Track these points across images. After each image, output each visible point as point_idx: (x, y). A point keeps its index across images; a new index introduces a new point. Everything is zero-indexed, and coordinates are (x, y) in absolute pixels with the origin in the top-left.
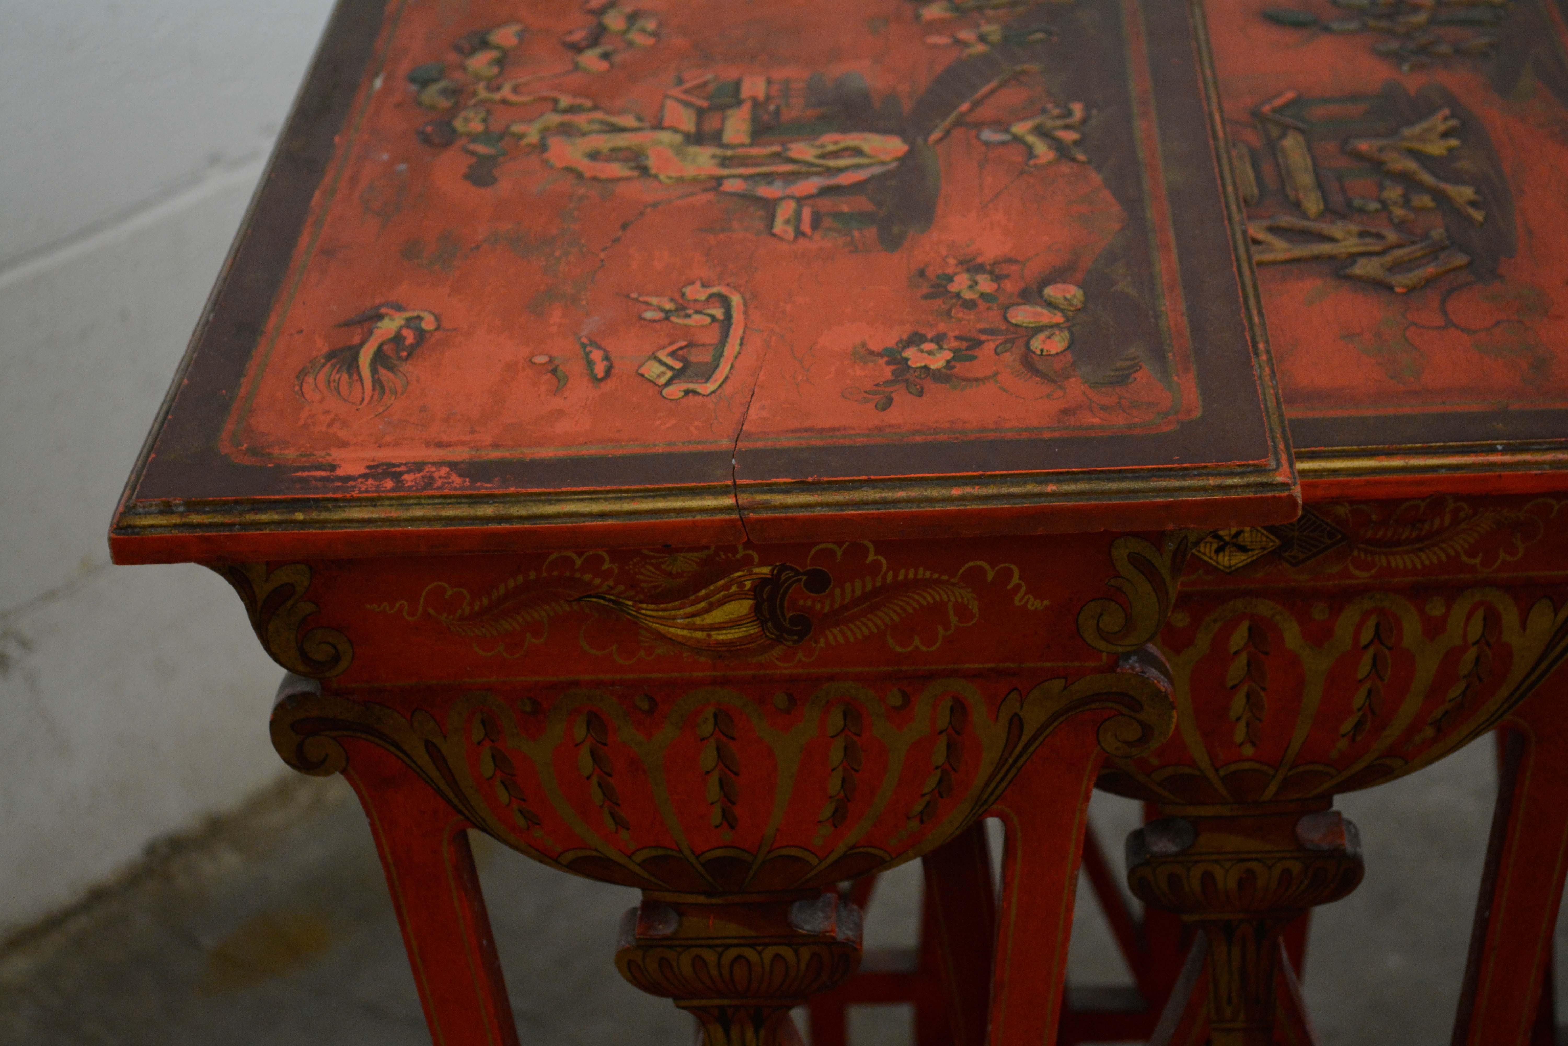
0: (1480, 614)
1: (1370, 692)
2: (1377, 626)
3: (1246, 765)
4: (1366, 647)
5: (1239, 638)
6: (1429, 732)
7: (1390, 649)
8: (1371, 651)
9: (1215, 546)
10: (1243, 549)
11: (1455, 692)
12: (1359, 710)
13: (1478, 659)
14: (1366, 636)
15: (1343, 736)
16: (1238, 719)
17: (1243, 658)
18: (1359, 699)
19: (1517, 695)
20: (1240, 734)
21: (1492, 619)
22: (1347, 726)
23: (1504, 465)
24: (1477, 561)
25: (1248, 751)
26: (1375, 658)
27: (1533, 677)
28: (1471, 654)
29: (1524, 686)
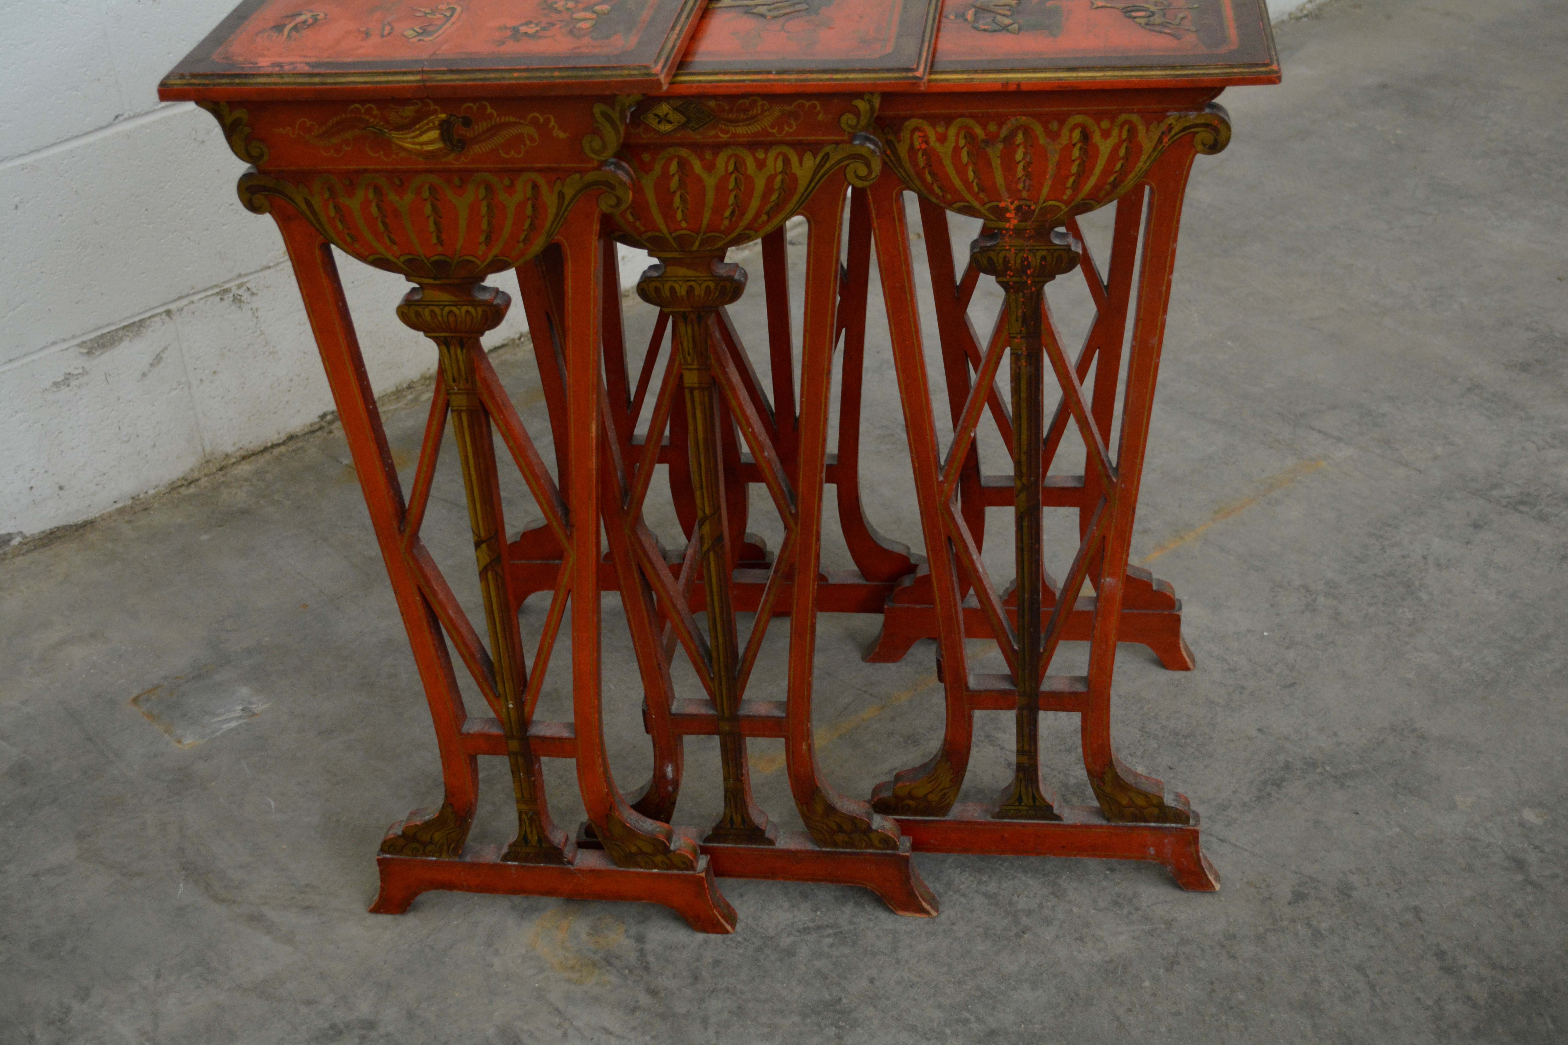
0: (780, 158)
1: (735, 196)
2: (735, 163)
3: (683, 232)
4: (732, 173)
5: (673, 167)
6: (764, 217)
7: (742, 175)
8: (734, 176)
9: (657, 120)
10: (670, 122)
11: (774, 197)
12: (732, 205)
13: (782, 181)
14: (731, 168)
15: (726, 218)
16: (678, 208)
17: (676, 178)
18: (731, 200)
19: (802, 199)
20: (679, 216)
21: (787, 161)
22: (727, 213)
23: (774, 80)
24: (775, 131)
25: (684, 224)
26: (736, 179)
27: (808, 191)
28: (779, 179)
29: (805, 195)
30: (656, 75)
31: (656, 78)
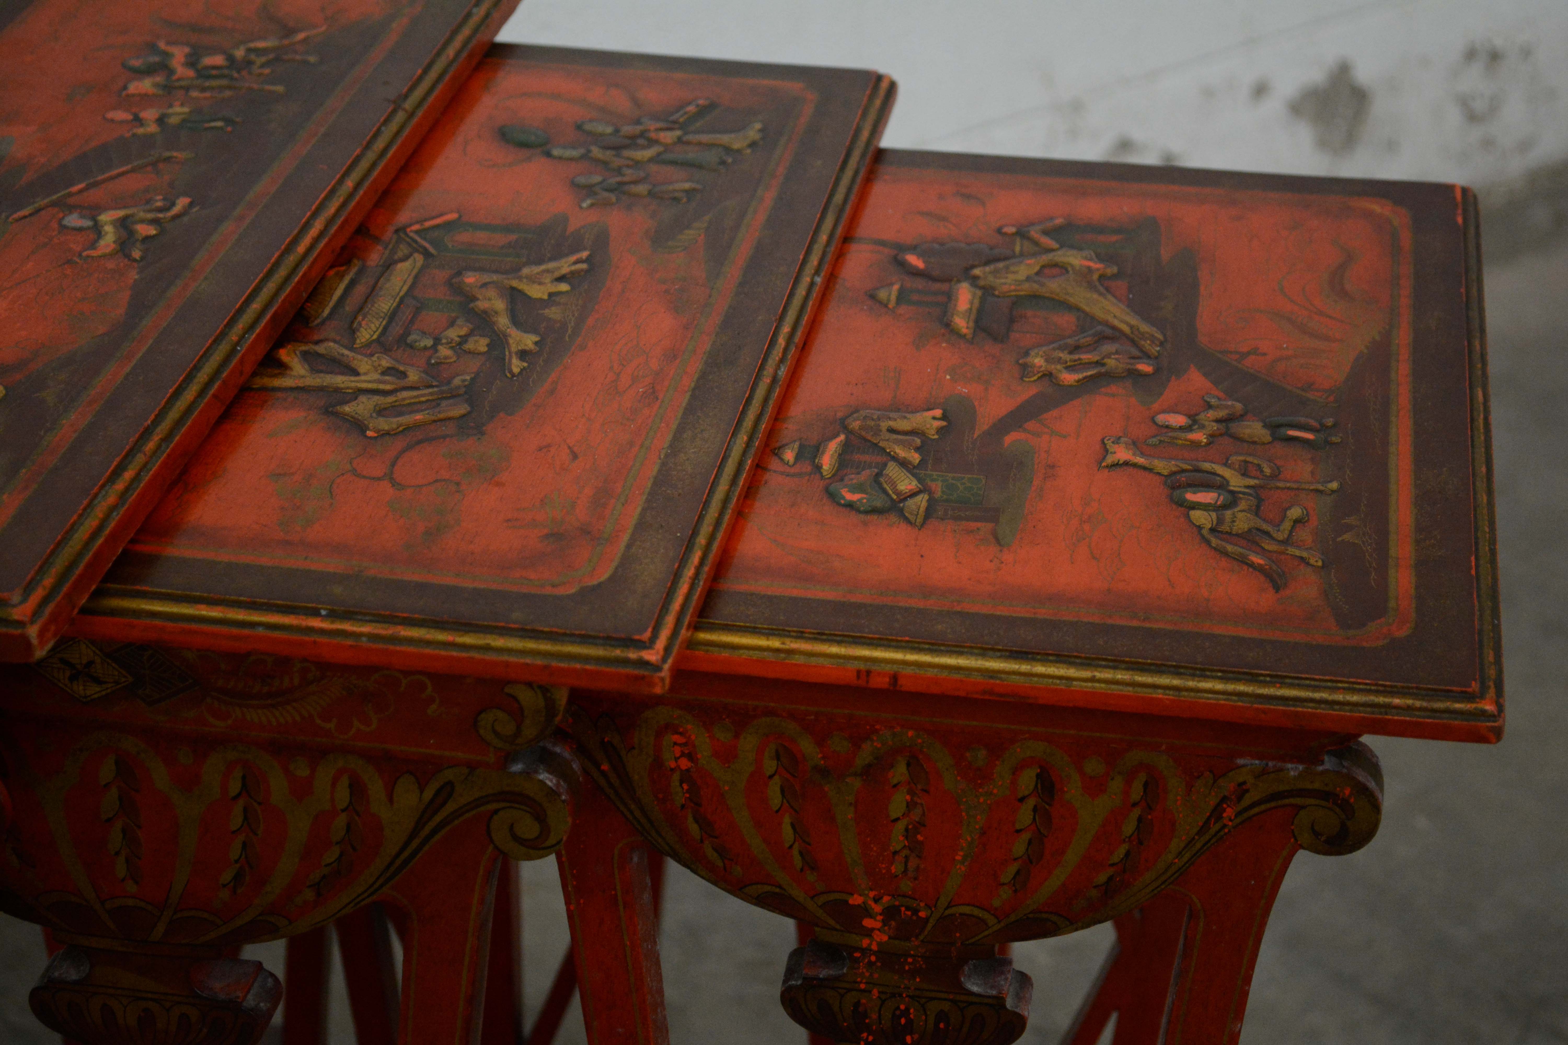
0: (345, 781)
1: (244, 844)
2: (244, 778)
3: (131, 902)
4: (236, 798)
5: (107, 771)
6: (309, 895)
7: (259, 804)
8: (241, 803)
9: (68, 673)
10: (98, 681)
11: (331, 856)
12: (237, 861)
13: (349, 826)
14: (235, 787)
15: (224, 886)
16: (117, 853)
17: (114, 791)
18: (235, 852)
19: (392, 869)
20: (121, 870)
21: (357, 788)
22: (227, 876)
24: (331, 726)
25: (131, 887)
26: (245, 810)
27: (406, 854)
28: (341, 821)
29: (398, 862)
30: (20, 624)
31: (19, 631)
